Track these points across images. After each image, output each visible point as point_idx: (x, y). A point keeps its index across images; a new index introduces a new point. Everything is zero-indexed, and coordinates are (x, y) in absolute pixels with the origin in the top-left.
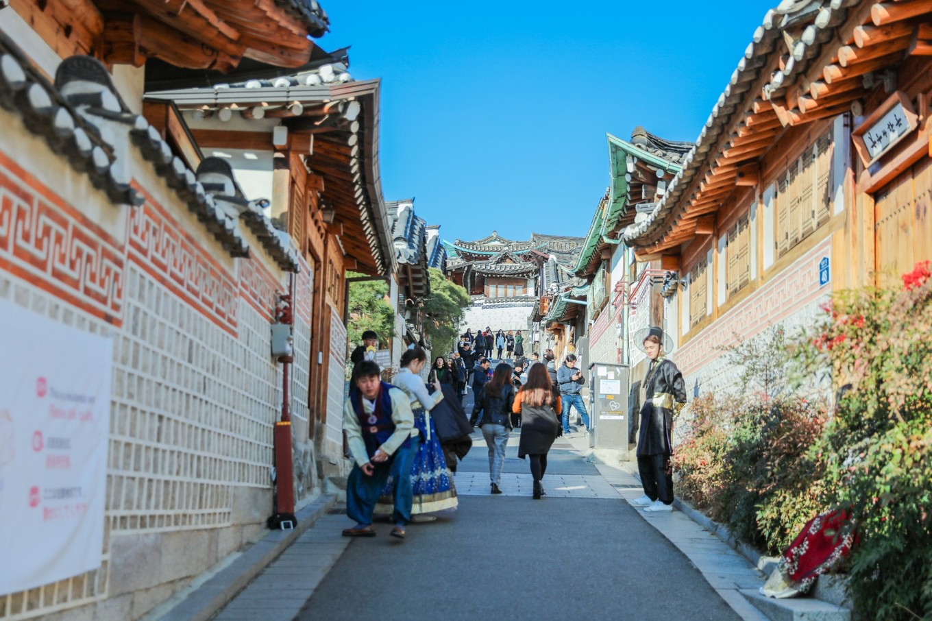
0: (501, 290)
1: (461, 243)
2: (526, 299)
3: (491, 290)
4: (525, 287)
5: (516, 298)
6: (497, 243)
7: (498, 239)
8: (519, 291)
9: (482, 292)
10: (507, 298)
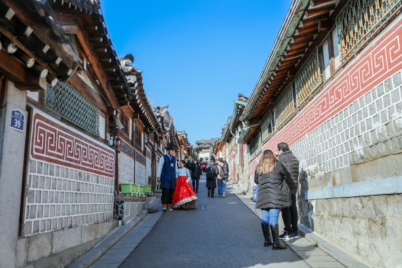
0: (205, 150)
1: (197, 141)
2: (209, 152)
3: (203, 150)
4: (209, 149)
5: (207, 152)
6: (204, 141)
7: (204, 140)
8: (208, 150)
9: (201, 151)
10: (206, 152)
